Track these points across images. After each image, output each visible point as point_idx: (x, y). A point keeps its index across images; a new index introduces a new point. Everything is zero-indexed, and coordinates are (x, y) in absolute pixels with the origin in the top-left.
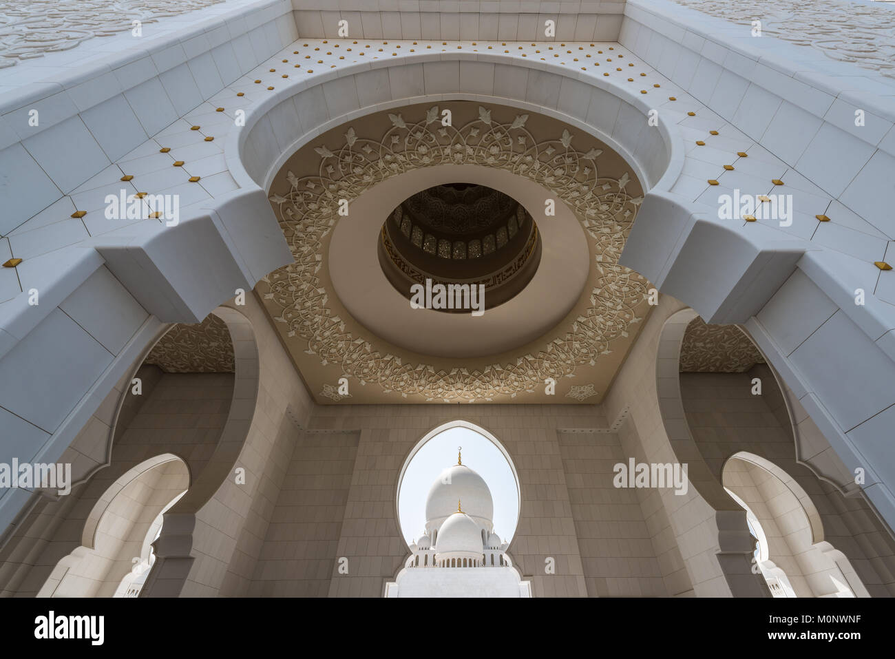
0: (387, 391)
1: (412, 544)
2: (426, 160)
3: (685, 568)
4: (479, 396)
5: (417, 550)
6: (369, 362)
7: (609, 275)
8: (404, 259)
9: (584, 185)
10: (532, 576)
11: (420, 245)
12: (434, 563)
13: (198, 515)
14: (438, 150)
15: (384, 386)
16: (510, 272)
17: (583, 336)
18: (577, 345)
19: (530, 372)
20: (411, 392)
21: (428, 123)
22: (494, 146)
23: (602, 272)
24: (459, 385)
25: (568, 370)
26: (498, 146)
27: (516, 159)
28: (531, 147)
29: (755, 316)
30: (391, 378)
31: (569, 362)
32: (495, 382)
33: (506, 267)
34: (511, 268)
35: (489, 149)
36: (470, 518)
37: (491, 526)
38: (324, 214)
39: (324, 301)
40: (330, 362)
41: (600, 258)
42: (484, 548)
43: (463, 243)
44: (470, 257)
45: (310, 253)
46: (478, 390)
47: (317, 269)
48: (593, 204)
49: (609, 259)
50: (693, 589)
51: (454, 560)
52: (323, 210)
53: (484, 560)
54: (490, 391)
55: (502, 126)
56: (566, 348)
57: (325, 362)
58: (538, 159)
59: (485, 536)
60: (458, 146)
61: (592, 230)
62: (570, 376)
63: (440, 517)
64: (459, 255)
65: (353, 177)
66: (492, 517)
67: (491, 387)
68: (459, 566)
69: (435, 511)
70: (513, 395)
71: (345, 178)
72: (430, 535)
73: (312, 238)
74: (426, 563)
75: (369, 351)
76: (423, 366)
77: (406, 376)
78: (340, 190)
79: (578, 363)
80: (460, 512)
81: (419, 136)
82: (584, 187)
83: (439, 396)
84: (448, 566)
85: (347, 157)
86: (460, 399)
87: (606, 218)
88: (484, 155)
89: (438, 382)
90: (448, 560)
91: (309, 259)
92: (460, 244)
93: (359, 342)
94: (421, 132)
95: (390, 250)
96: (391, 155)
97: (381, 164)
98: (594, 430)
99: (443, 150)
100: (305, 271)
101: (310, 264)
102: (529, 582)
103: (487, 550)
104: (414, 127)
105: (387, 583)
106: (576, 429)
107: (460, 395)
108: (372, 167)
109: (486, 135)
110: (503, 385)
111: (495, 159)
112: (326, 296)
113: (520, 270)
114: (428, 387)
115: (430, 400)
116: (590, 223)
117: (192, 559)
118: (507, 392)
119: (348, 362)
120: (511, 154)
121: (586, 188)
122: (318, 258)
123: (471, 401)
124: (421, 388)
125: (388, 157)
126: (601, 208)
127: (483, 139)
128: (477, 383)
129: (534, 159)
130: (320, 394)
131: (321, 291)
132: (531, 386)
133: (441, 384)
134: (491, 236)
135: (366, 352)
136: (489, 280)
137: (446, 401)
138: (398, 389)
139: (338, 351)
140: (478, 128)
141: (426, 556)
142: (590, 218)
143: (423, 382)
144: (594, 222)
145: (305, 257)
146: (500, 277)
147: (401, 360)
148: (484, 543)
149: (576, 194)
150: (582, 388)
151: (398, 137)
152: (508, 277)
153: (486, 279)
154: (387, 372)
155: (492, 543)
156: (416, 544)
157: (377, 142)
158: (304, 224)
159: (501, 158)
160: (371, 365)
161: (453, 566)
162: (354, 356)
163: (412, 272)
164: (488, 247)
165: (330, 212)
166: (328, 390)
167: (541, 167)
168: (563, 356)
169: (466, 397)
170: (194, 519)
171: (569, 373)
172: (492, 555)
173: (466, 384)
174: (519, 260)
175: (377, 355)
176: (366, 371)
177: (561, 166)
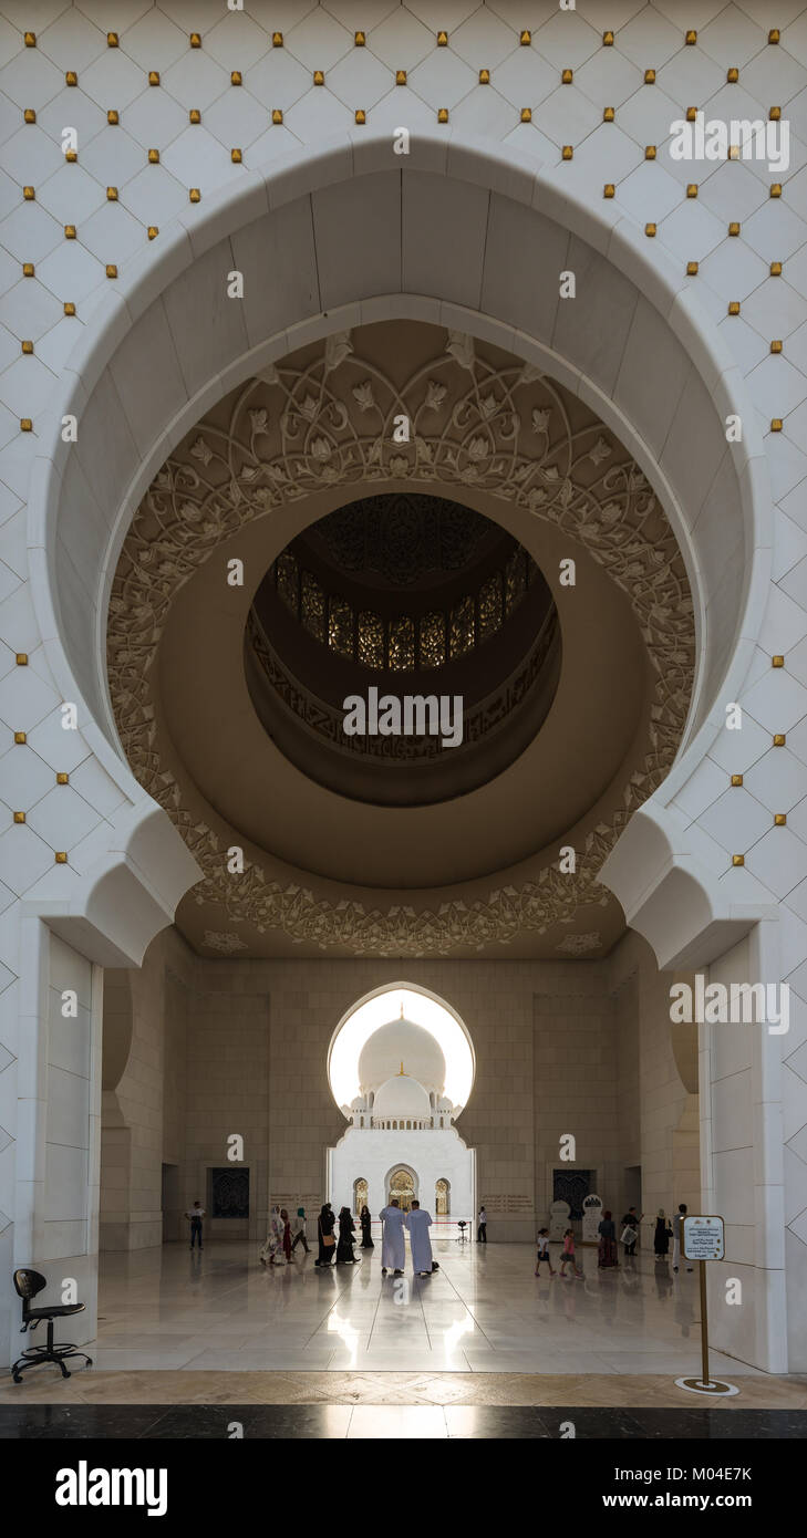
0: (298, 941)
2: (330, 477)
4: (430, 948)
5: (349, 1110)
6: (265, 898)
7: (665, 750)
8: (295, 681)
9: (656, 550)
10: (478, 1144)
11: (321, 634)
12: (372, 1125)
14: (355, 450)
15: (292, 933)
16: (497, 713)
17: (598, 859)
18: (585, 874)
19: (508, 915)
20: (332, 942)
21: (329, 369)
22: (477, 437)
23: (656, 742)
24: (401, 932)
25: (565, 913)
26: (486, 438)
27: (521, 474)
28: (558, 440)
30: (301, 922)
31: (569, 901)
32: (455, 928)
34: (501, 700)
35: (466, 447)
37: (441, 1090)
38: (141, 621)
39: (175, 795)
40: (208, 899)
41: (656, 713)
42: (433, 1111)
46: (429, 940)
47: (151, 735)
48: (665, 596)
49: (672, 719)
51: (395, 1122)
52: (138, 611)
53: (432, 1122)
54: (447, 941)
55: (498, 377)
57: (201, 900)
58: (570, 477)
59: (434, 1099)
61: (653, 652)
62: (568, 920)
64: (402, 659)
65: (184, 530)
66: (443, 1080)
67: (447, 935)
68: (402, 1127)
70: (480, 947)
71: (166, 533)
72: (366, 1098)
73: (129, 676)
74: (362, 1125)
75: (263, 881)
76: (347, 903)
77: (322, 920)
78: (163, 562)
79: (582, 902)
80: (403, 1074)
81: (311, 409)
82: (657, 554)
83: (373, 947)
84: (389, 1128)
85: (163, 477)
86: (402, 952)
87: (684, 630)
88: (455, 463)
89: (370, 928)
90: (389, 1122)
91: (133, 718)
92: (402, 626)
94: (315, 397)
95: (266, 661)
96: (254, 468)
97: (236, 493)
99: (367, 451)
100: (136, 743)
101: (138, 728)
102: (474, 1150)
103: (435, 1113)
104: (299, 383)
105: (328, 1149)
107: (402, 946)
108: (217, 500)
109: (462, 406)
110: (465, 932)
111: (479, 474)
112: (176, 787)
113: (516, 706)
114: (356, 934)
115: (361, 951)
116: (654, 635)
118: (471, 943)
119: (235, 899)
120: (515, 460)
121: (659, 557)
122: (148, 712)
123: (419, 955)
124: (346, 937)
125: (249, 473)
126: (678, 608)
127: (454, 418)
128: (428, 929)
129: (562, 476)
130: (204, 945)
131: (167, 779)
132: (506, 935)
133: (375, 931)
134: (469, 603)
135: (257, 884)
137: (383, 954)
138: (314, 938)
139: (217, 883)
140: (443, 384)
141: (362, 1118)
142: (655, 625)
143: (348, 928)
144: (661, 636)
145: (128, 715)
147: (313, 894)
148: (432, 1106)
149: (638, 569)
150: (582, 937)
151: (265, 415)
152: (490, 725)
154: (295, 914)
155: (442, 1106)
156: (349, 1104)
157: (221, 431)
159: (492, 471)
160: (268, 904)
162: (242, 890)
165: (149, 615)
166: (212, 939)
167: (574, 498)
168: (561, 892)
169: (412, 948)
171: (566, 917)
172: (441, 1118)
173: (412, 931)
174: (517, 684)
175: (275, 887)
176: (262, 911)
177: (616, 497)
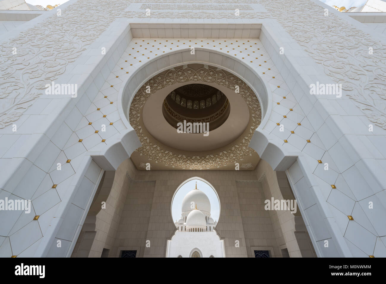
0: (166, 165)
1: (176, 222)
2: (183, 81)
3: (283, 236)
4: (204, 167)
5: (178, 224)
6: (159, 154)
7: (257, 122)
8: (173, 110)
10: (224, 238)
11: (179, 103)
12: (185, 230)
13: (97, 216)
14: (187, 78)
15: (165, 163)
16: (217, 116)
17: (247, 144)
18: (244, 148)
19: (225, 158)
20: (176, 165)
21: (183, 69)
22: (210, 76)
23: (254, 120)
24: (196, 163)
25: (241, 158)
26: (211, 76)
27: (218, 81)
28: (224, 77)
29: (288, 169)
30: (168, 160)
31: (241, 154)
32: (211, 162)
33: (216, 113)
34: (218, 114)
35: (208, 77)
36: (200, 211)
37: (210, 215)
39: (141, 131)
40: (143, 154)
41: (253, 115)
42: (207, 224)
43: (197, 101)
44: (200, 108)
45: (135, 114)
46: (204, 165)
47: (138, 119)
48: (250, 97)
49: (257, 116)
50: (285, 244)
51: (194, 229)
52: (141, 99)
53: (207, 229)
54: (209, 165)
55: (213, 70)
56: (240, 149)
57: (141, 154)
59: (207, 219)
60: (196, 76)
61: (250, 105)
62: (242, 160)
63: (188, 211)
64: (196, 107)
65: (153, 87)
66: (210, 211)
67: (209, 164)
68: (196, 231)
69: (186, 208)
70: (218, 167)
72: (184, 219)
73: (137, 109)
74: (182, 230)
75: (159, 150)
76: (181, 155)
77: (174, 159)
79: (245, 155)
80: (197, 209)
81: (180, 73)
82: (246, 91)
83: (188, 167)
84: (191, 231)
85: (151, 81)
88: (206, 79)
89: (187, 161)
90: (191, 229)
91: (135, 116)
92: (196, 102)
93: (155, 146)
94: (181, 72)
95: (167, 107)
97: (165, 83)
98: (251, 181)
100: (134, 121)
102: (223, 240)
103: (207, 225)
104: (178, 70)
105: (168, 241)
106: (244, 181)
107: (196, 167)
108: (161, 84)
109: (207, 73)
110: (214, 163)
111: (210, 81)
112: (142, 129)
113: (222, 115)
114: (183, 163)
115: (184, 168)
117: (96, 232)
118: (215, 166)
119: (151, 154)
120: (217, 79)
121: (247, 91)
122: (139, 115)
123: (201, 169)
124: (180, 164)
125: (168, 80)
126: (253, 98)
127: (205, 74)
128: (203, 162)
129: (226, 81)
130: (139, 166)
131: (139, 127)
132: (225, 163)
133: (189, 162)
134: (210, 99)
136: (209, 119)
137: (191, 169)
138: (171, 164)
139: (147, 150)
140: (203, 70)
141: (182, 227)
142: (249, 101)
143: (181, 162)
144: (250, 103)
145: (134, 115)
146: (213, 117)
147: (172, 153)
148: (207, 222)
149: (243, 93)
150: (247, 164)
151: (172, 74)
152: (216, 118)
153: (207, 118)
154: (166, 158)
155: (210, 222)
156: (178, 222)
157: (164, 75)
158: (134, 104)
159: (213, 80)
160: (160, 155)
161: (193, 231)
162: (153, 152)
163: (176, 116)
164: (209, 104)
165: (143, 99)
166: (142, 165)
167: (229, 83)
168: (239, 152)
169: (199, 167)
170: (95, 217)
172: (210, 227)
173: (199, 162)
174: (221, 111)
175: (162, 151)
176: (158, 157)
177: (237, 83)
